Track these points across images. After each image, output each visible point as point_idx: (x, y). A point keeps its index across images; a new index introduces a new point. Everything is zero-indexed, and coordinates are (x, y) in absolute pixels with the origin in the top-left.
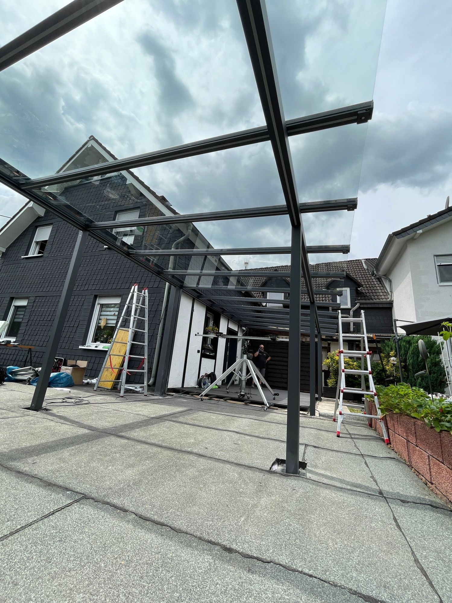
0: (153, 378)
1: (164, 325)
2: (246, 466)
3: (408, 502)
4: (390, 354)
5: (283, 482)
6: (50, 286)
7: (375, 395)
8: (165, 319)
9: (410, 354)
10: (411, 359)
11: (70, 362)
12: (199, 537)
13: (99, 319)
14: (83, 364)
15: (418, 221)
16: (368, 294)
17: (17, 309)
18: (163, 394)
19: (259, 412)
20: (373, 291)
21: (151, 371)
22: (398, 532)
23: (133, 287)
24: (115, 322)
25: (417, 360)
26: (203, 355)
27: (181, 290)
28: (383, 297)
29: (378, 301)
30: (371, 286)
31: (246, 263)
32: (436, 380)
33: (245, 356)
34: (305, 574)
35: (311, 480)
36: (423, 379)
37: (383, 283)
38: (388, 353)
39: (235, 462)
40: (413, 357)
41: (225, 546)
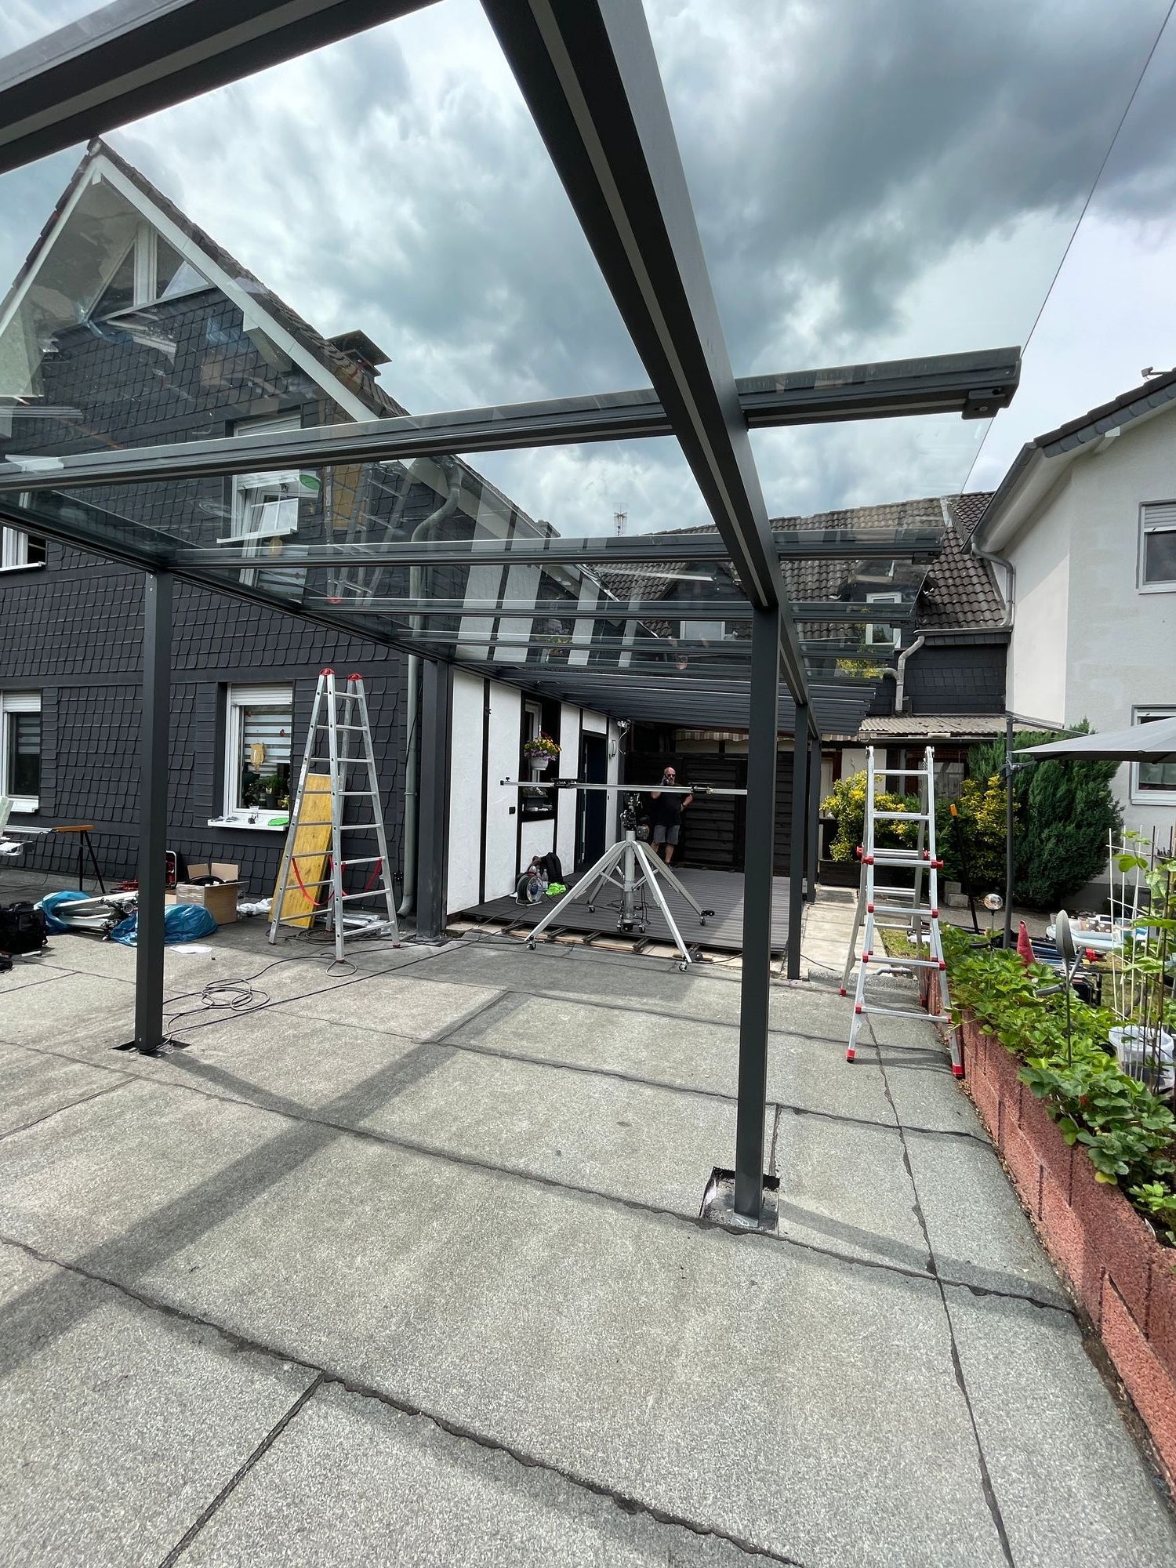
0: (409, 898)
1: (418, 763)
2: (648, 1208)
3: (986, 1292)
4: (990, 783)
5: (727, 1256)
6: (89, 656)
7: (942, 968)
8: (418, 750)
9: (1037, 781)
10: (1039, 794)
11: (194, 871)
12: (568, 1475)
13: (244, 746)
14: (228, 872)
15: (1114, 399)
16: (949, 609)
17: (17, 720)
18: (436, 935)
19: (667, 976)
20: (964, 598)
21: (402, 881)
22: (957, 1397)
23: (321, 677)
24: (287, 752)
25: (1054, 794)
26: (525, 816)
27: (452, 667)
28: (988, 615)
29: (974, 627)
30: (958, 581)
31: (618, 516)
32: (1093, 841)
33: (630, 834)
34: (775, 1557)
35: (789, 1240)
36: (1062, 840)
37: (993, 573)
38: (985, 778)
39: (625, 1195)
40: (1046, 788)
41: (620, 1495)
